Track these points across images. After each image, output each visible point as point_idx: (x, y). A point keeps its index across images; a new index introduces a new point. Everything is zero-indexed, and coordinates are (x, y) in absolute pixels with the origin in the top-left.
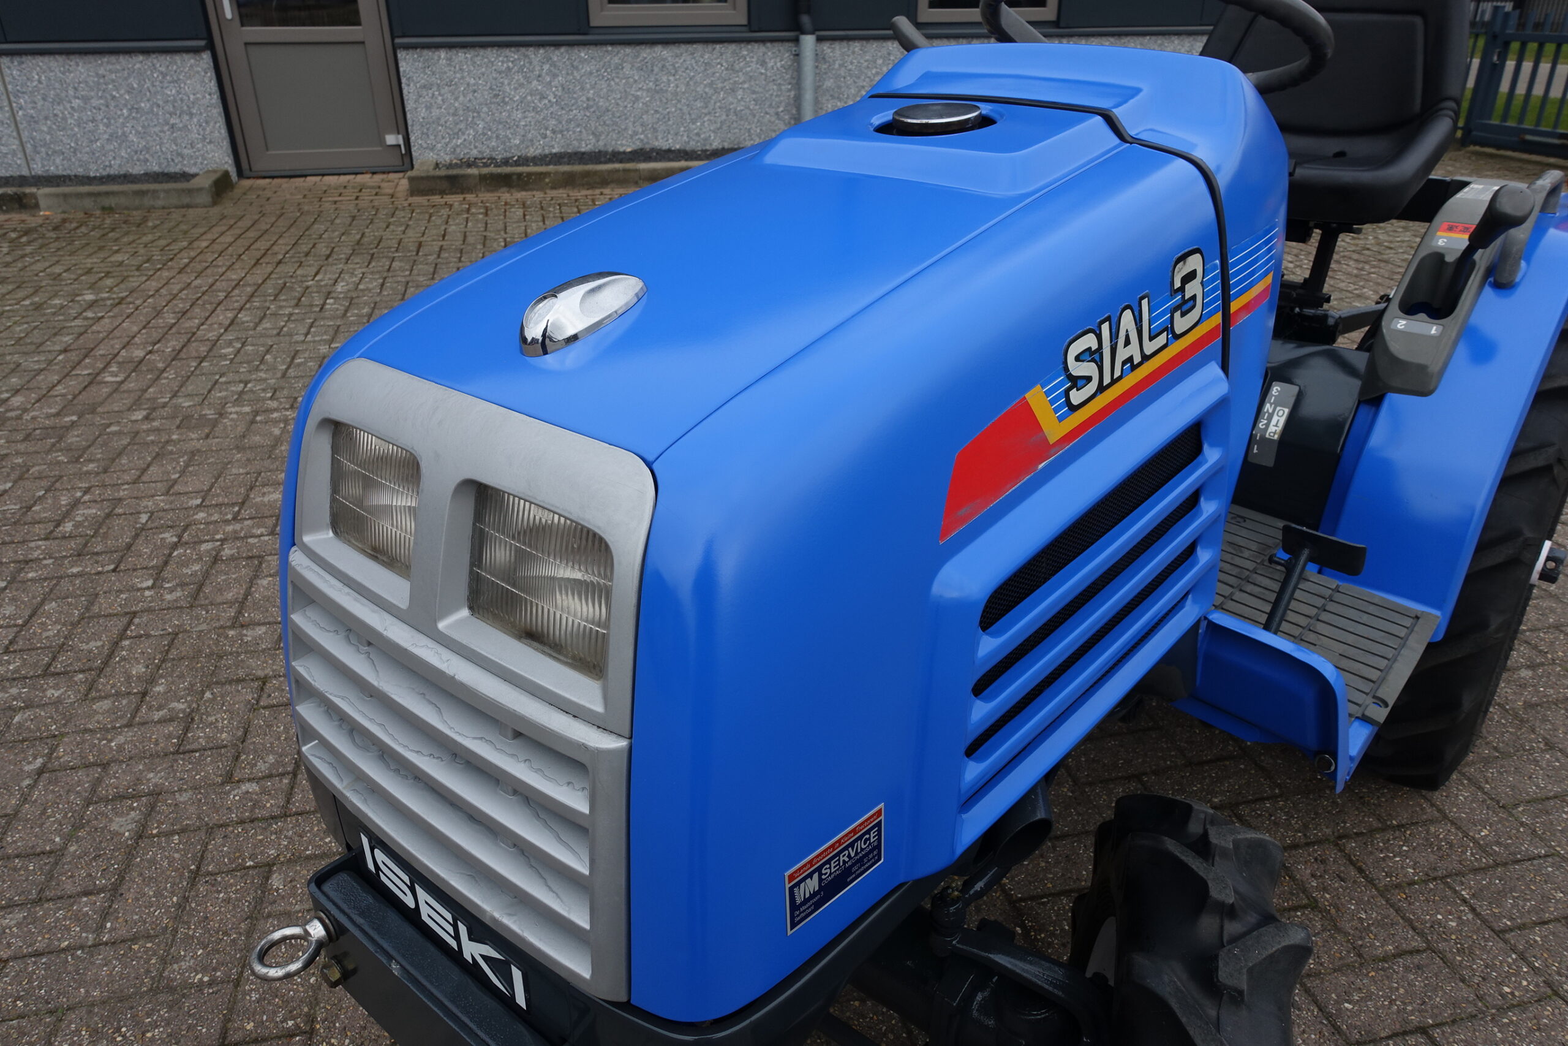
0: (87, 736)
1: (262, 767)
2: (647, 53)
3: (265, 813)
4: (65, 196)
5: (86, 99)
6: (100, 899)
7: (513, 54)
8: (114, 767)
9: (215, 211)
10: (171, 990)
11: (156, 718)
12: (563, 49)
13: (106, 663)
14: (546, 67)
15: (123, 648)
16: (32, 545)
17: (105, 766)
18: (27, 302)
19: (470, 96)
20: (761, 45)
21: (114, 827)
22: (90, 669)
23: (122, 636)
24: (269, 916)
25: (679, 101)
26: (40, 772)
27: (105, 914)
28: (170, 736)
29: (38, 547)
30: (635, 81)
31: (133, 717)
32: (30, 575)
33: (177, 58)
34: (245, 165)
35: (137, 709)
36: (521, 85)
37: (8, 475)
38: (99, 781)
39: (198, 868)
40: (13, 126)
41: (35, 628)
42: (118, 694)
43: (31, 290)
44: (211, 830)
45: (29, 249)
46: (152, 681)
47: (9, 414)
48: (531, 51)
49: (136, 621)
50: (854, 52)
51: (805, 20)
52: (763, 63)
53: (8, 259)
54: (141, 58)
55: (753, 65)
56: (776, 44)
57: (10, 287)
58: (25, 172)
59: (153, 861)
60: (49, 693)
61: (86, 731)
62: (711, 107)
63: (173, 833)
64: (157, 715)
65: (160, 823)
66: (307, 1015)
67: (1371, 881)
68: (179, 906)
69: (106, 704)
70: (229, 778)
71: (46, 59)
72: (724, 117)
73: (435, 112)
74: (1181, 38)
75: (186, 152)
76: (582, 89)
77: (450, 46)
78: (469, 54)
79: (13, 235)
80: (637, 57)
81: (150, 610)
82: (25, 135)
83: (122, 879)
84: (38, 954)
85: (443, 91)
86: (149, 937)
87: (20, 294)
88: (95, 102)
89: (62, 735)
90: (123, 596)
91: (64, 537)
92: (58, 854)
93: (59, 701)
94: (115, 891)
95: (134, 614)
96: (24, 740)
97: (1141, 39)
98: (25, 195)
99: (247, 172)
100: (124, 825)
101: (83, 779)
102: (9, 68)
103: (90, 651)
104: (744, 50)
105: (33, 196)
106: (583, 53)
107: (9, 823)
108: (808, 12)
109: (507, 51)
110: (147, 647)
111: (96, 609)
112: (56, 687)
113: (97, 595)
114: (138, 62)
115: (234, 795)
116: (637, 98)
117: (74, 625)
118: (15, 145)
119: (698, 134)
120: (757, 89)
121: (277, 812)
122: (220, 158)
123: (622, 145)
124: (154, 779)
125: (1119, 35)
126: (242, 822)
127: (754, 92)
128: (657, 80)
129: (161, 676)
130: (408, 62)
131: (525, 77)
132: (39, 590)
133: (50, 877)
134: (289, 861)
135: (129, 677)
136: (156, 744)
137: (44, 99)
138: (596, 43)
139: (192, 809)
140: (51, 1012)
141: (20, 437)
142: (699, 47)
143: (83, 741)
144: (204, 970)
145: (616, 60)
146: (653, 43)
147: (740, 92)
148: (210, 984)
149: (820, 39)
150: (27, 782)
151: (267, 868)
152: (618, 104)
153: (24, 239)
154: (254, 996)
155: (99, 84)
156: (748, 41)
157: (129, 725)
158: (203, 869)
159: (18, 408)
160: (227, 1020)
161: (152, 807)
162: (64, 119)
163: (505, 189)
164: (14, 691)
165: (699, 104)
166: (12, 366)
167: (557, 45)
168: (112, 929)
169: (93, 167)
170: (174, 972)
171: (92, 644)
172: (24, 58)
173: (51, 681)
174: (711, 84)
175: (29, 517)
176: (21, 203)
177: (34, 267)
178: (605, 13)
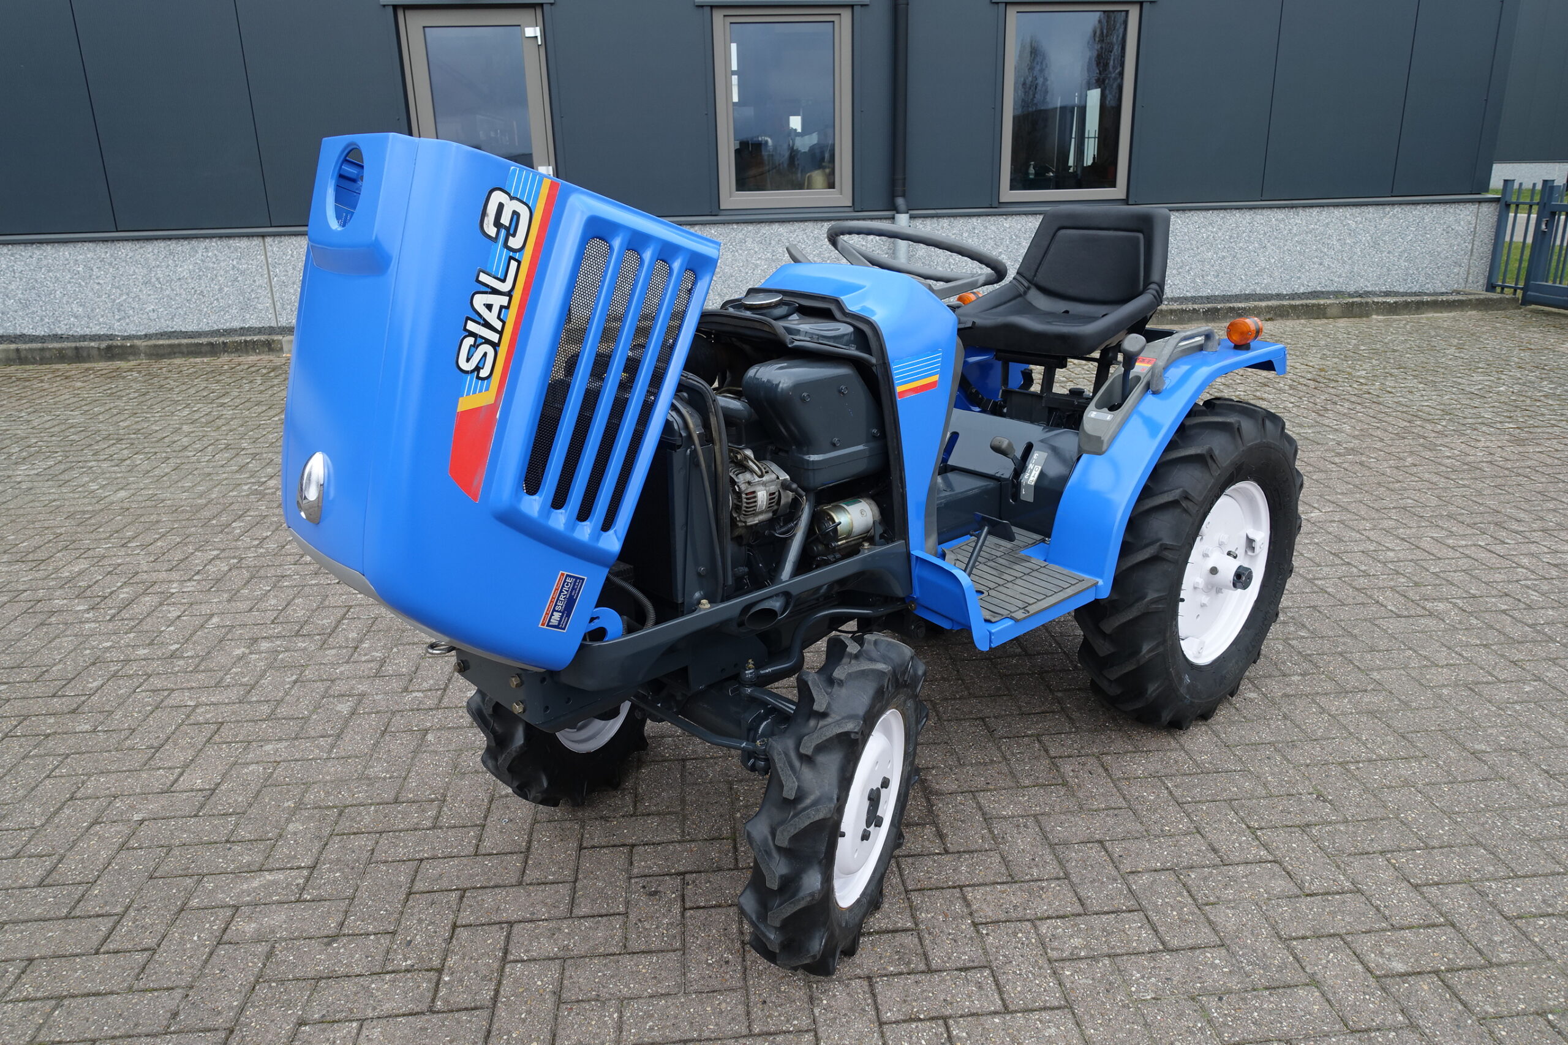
0: (322, 666)
1: (425, 685)
2: (765, 229)
3: (426, 707)
6: (330, 740)
8: (338, 682)
10: (369, 779)
11: (363, 659)
13: (333, 631)
15: (343, 624)
16: (286, 567)
17: (332, 681)
18: (276, 419)
21: (338, 708)
22: (324, 634)
23: (343, 617)
24: (425, 751)
26: (295, 682)
27: (333, 746)
28: (371, 668)
29: (290, 569)
30: (756, 252)
31: (349, 659)
32: (285, 584)
35: (352, 655)
37: (269, 527)
38: (330, 687)
39: (386, 729)
40: (269, 288)
41: (290, 611)
42: (340, 647)
43: (279, 410)
44: (393, 713)
45: (276, 381)
46: (361, 641)
47: (267, 491)
49: (352, 610)
50: (943, 228)
51: (900, 202)
53: (262, 388)
57: (264, 408)
58: (274, 324)
59: (360, 725)
60: (299, 644)
61: (321, 664)
63: (372, 713)
64: (364, 659)
65: (364, 708)
66: (443, 794)
67: (1110, 776)
68: (374, 745)
69: (334, 652)
70: (406, 690)
71: (298, 239)
74: (1242, 212)
79: (264, 371)
80: (757, 233)
81: (360, 605)
82: (277, 296)
83: (342, 732)
84: (296, 760)
86: (357, 757)
87: (272, 413)
89: (308, 665)
90: (344, 597)
91: (306, 564)
92: (306, 719)
93: (305, 649)
94: (339, 736)
95: (351, 607)
96: (285, 667)
97: (1204, 213)
98: (273, 341)
100: (344, 708)
101: (321, 687)
102: (271, 246)
103: (324, 625)
105: (280, 342)
106: (713, 230)
107: (278, 704)
108: (904, 195)
110: (358, 624)
111: (327, 603)
112: (304, 642)
113: (327, 596)
115: (408, 698)
116: (757, 266)
117: (314, 611)
118: (268, 303)
121: (433, 706)
124: (361, 688)
125: (1184, 210)
126: (412, 710)
128: (774, 251)
129: (367, 639)
132: (291, 592)
133: (302, 728)
134: (438, 729)
135: (347, 639)
136: (363, 672)
137: (293, 269)
138: (723, 223)
139: (384, 703)
140: (304, 784)
141: (275, 505)
142: (810, 225)
143: (320, 669)
144: (387, 772)
145: (740, 235)
146: (772, 221)
148: (390, 778)
149: (912, 217)
150: (288, 686)
151: (426, 731)
152: (740, 271)
153: (272, 374)
154: (414, 784)
156: (852, 219)
157: (347, 662)
158: (388, 730)
159: (272, 488)
160: (398, 793)
161: (360, 701)
164: (278, 643)
166: (268, 461)
168: (336, 753)
170: (371, 772)
171: (325, 621)
172: (283, 238)
173: (300, 639)
174: (818, 255)
175: (283, 552)
176: (269, 347)
177: (279, 394)
178: (732, 198)
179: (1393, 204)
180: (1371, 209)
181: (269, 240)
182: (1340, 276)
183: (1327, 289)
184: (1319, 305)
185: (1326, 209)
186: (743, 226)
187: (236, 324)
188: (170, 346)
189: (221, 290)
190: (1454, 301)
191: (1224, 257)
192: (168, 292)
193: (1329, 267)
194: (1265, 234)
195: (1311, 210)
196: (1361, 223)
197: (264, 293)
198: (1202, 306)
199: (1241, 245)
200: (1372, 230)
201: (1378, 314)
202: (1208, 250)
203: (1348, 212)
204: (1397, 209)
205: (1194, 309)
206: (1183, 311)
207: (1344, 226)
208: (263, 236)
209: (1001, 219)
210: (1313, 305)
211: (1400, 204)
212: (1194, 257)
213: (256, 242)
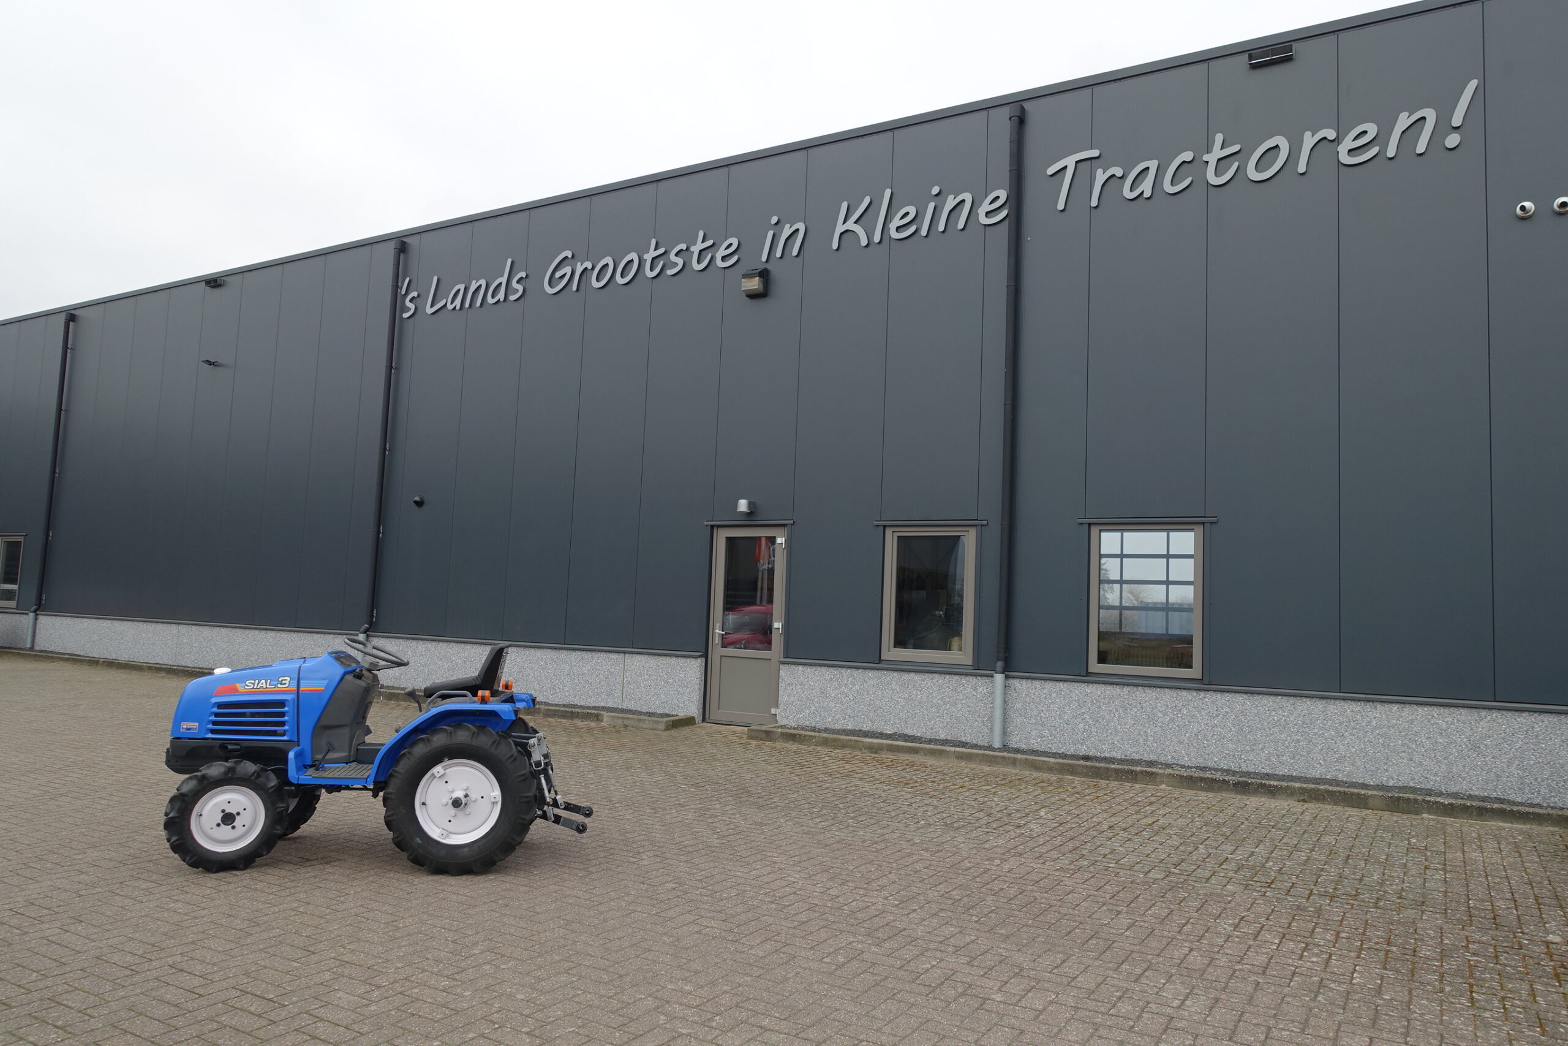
2: (905, 676)
4: (613, 717)
5: (650, 675)
7: (834, 671)
9: (667, 733)
12: (860, 671)
14: (850, 679)
19: (810, 692)
20: (974, 678)
25: (922, 707)
30: (898, 692)
33: (688, 660)
34: (707, 716)
36: (836, 688)
40: (622, 684)
48: (843, 670)
50: (1036, 688)
51: (1000, 665)
52: (975, 689)
54: (675, 659)
55: (969, 690)
56: (984, 678)
58: (620, 707)
62: (941, 712)
71: (641, 656)
72: (948, 720)
73: (792, 698)
74: (1314, 700)
75: (681, 705)
76: (868, 694)
77: (805, 664)
78: (814, 669)
82: (625, 689)
85: (797, 688)
88: (653, 677)
99: (707, 720)
102: (628, 659)
104: (964, 680)
105: (603, 715)
106: (870, 674)
109: (831, 669)
114: (673, 661)
118: (621, 693)
119: (932, 729)
120: (971, 705)
122: (693, 709)
123: (886, 729)
125: (1252, 693)
127: (968, 707)
128: (910, 693)
130: (785, 671)
131: (839, 684)
137: (636, 674)
142: (936, 676)
145: (888, 679)
146: (910, 671)
147: (960, 705)
149: (1007, 677)
152: (886, 705)
155: (656, 669)
156: (967, 675)
162: (640, 684)
163: (792, 742)
165: (933, 710)
167: (857, 668)
169: (644, 707)
174: (942, 699)
176: (598, 718)
178: (891, 652)
179: (1490, 709)
180: (1463, 711)
181: (627, 655)
182: (1436, 775)
183: (1422, 786)
184: (1359, 795)
185: (1407, 706)
186: (891, 672)
187: (602, 704)
188: (554, 710)
189: (600, 682)
190: (1528, 813)
191: (1298, 741)
192: (576, 681)
193: (1421, 764)
194: (1341, 723)
195: (1390, 706)
196: (1452, 723)
197: (619, 687)
198: (1234, 778)
199: (1316, 731)
200: (1468, 733)
201: (1430, 813)
202: (1281, 732)
203: (1436, 711)
204: (1495, 714)
205: (1224, 780)
206: (1213, 780)
207: (1432, 725)
208: (625, 653)
209: (1084, 685)
210: (1352, 794)
211: (1499, 709)
212: (1267, 736)
213: (621, 656)
